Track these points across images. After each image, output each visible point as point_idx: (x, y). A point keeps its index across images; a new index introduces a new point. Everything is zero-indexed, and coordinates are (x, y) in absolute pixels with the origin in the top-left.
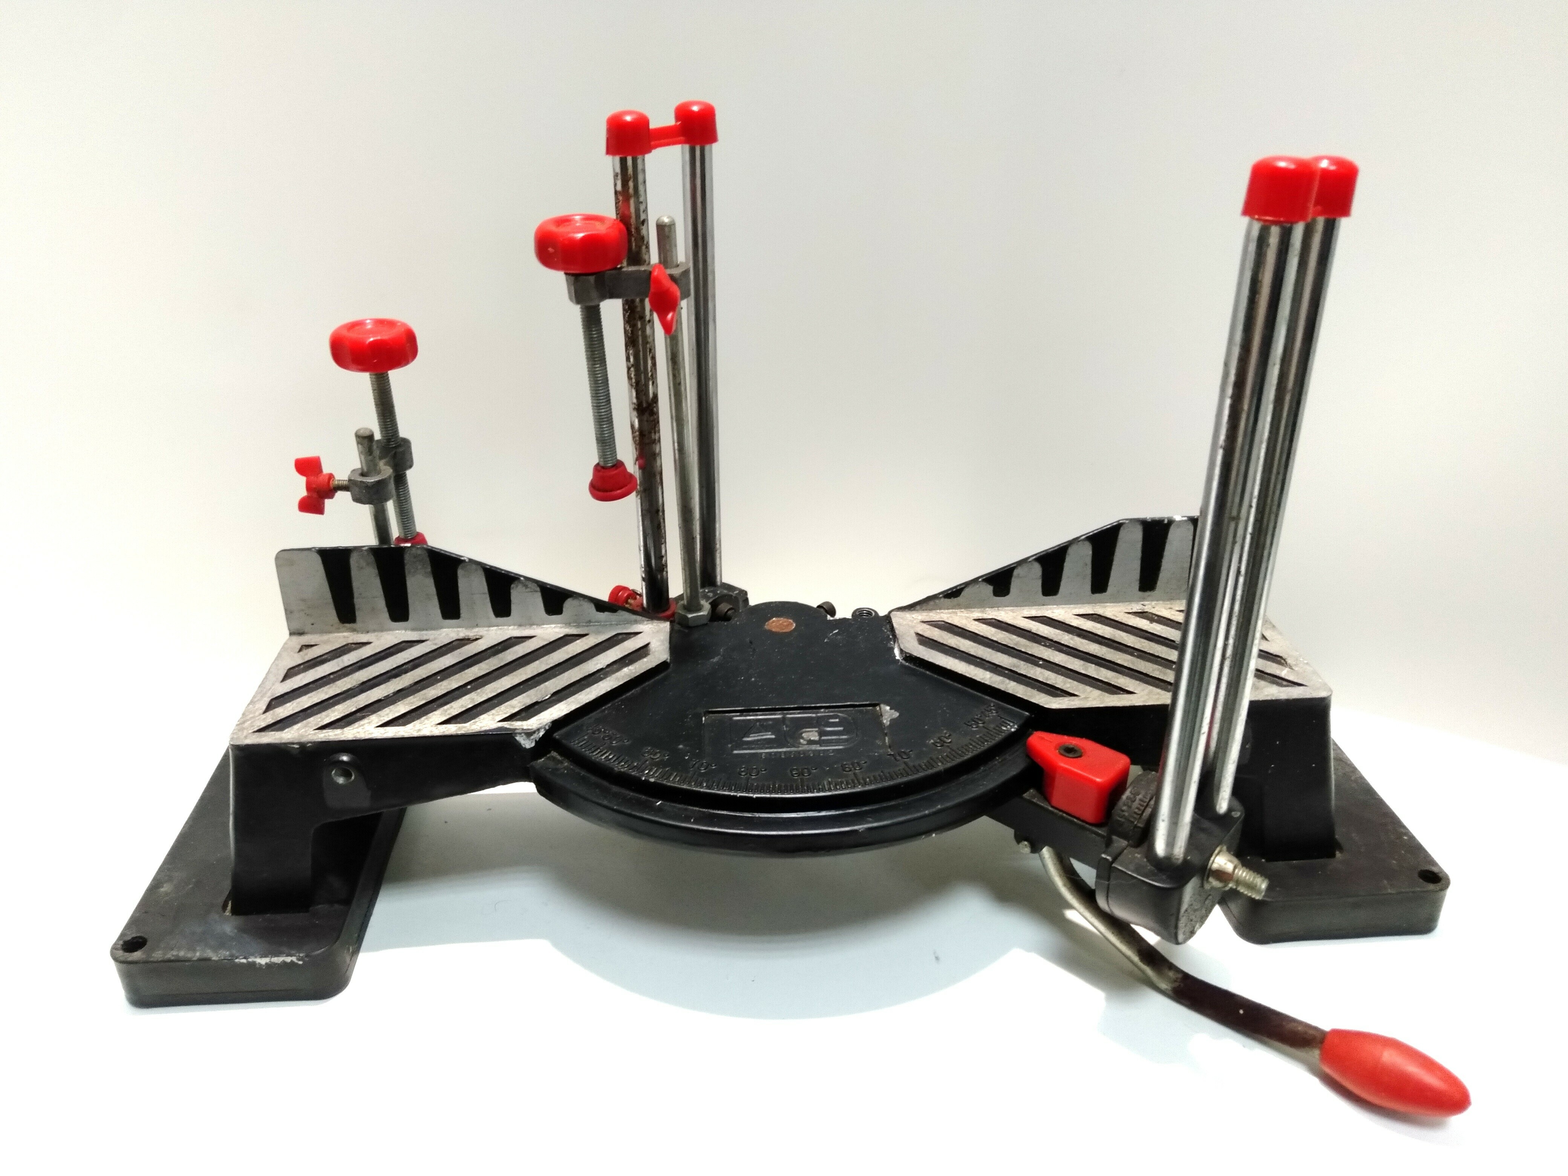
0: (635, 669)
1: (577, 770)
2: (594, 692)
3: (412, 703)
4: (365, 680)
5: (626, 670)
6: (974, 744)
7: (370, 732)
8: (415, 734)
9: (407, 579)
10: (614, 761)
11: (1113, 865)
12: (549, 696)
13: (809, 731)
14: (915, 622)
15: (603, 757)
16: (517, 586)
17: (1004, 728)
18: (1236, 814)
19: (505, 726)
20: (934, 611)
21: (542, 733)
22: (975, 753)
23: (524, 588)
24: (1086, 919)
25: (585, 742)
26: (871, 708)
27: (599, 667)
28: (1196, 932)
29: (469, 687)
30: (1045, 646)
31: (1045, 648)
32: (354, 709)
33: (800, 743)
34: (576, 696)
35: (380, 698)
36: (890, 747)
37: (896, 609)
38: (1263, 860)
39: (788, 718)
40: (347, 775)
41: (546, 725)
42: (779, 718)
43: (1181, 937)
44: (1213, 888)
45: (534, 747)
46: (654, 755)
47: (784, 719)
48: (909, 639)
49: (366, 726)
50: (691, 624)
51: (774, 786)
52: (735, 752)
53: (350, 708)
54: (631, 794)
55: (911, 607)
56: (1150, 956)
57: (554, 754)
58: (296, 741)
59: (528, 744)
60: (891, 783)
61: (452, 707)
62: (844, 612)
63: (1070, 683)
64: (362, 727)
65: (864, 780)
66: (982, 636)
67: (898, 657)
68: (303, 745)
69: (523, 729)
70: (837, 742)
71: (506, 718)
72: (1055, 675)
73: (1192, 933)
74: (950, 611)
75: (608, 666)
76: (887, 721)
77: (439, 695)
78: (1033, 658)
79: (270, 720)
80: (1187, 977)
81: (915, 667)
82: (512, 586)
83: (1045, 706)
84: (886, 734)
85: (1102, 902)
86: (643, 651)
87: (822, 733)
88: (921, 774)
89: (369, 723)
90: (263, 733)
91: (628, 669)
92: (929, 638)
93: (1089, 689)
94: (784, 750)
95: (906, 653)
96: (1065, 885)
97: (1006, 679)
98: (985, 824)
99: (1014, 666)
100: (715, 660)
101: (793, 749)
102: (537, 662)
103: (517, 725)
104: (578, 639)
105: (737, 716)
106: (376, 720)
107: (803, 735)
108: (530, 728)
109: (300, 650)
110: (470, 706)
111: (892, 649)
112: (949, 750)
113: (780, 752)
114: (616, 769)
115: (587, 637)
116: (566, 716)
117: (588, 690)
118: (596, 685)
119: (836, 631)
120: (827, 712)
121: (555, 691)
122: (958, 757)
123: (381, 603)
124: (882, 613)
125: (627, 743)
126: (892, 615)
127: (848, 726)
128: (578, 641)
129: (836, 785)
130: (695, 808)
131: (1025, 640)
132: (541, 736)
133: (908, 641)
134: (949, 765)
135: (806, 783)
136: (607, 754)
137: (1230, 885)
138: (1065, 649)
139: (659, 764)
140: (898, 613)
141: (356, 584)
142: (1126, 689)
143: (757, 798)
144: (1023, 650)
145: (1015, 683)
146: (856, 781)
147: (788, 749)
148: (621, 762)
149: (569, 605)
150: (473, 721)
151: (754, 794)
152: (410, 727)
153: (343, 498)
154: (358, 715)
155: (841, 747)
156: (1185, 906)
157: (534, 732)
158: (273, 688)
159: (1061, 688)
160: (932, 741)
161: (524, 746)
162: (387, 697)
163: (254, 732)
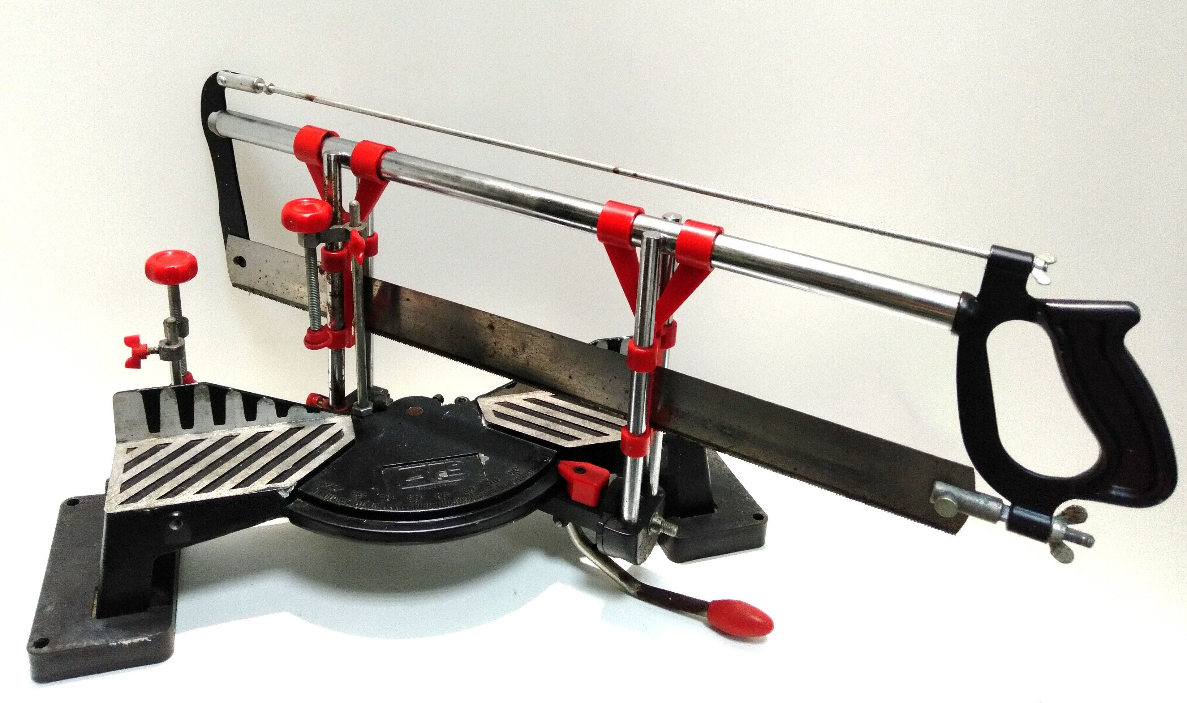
0: (338, 445)
1: (315, 507)
2: (317, 462)
3: (211, 478)
4: (177, 467)
5: (332, 447)
6: (531, 471)
7: (192, 498)
8: (219, 496)
9: (195, 403)
10: (337, 500)
11: (604, 527)
12: (291, 466)
13: (442, 473)
14: (491, 403)
15: (331, 499)
16: (261, 402)
17: (545, 460)
18: (662, 495)
19: (272, 486)
20: (501, 396)
21: (293, 489)
22: (532, 475)
23: (265, 403)
24: (591, 560)
25: (317, 491)
26: (473, 456)
27: (316, 446)
28: (646, 559)
29: (241, 465)
30: (562, 412)
31: (562, 413)
32: (176, 485)
33: (438, 480)
34: (308, 465)
35: (190, 477)
36: (487, 477)
37: (479, 396)
38: (679, 518)
39: (429, 466)
40: (178, 524)
41: (295, 483)
42: (424, 467)
43: (638, 561)
44: (653, 534)
45: (288, 496)
46: (359, 495)
47: (427, 466)
48: (489, 414)
49: (187, 494)
50: (362, 415)
51: (429, 504)
52: (403, 488)
53: (174, 485)
54: (349, 517)
55: (489, 395)
56: (625, 576)
57: (298, 499)
58: (148, 507)
59: (285, 495)
60: (491, 496)
61: (236, 479)
62: (449, 400)
63: (577, 432)
64: (185, 495)
65: (476, 496)
66: (529, 409)
67: (484, 425)
68: (152, 510)
69: (282, 487)
70: (458, 477)
71: (270, 481)
72: (568, 428)
73: (645, 559)
74: (510, 395)
75: (321, 445)
76: (483, 463)
77: (226, 472)
78: (557, 420)
79: (126, 496)
80: (644, 585)
81: (494, 430)
82: (258, 402)
83: (565, 446)
84: (484, 470)
85: (600, 548)
86: (339, 435)
87: (449, 473)
88: (505, 490)
89: (189, 492)
90: (125, 505)
91: (333, 446)
92: (500, 413)
93: (586, 434)
94: (430, 484)
95: (489, 422)
96: (580, 544)
97: (544, 433)
98: (538, 514)
99: (547, 425)
100: (381, 435)
101: (435, 483)
102: (278, 447)
103: (278, 485)
104: (299, 430)
105: (401, 468)
106: (193, 491)
107: (439, 475)
108: (286, 486)
109: (127, 453)
110: (247, 477)
111: (481, 420)
112: (518, 475)
113: (429, 486)
114: (339, 504)
115: (304, 428)
116: (305, 477)
117: (313, 461)
118: (317, 458)
119: (448, 412)
120: (450, 461)
121: (294, 463)
122: (523, 478)
123: (177, 419)
124: (472, 399)
125: (341, 489)
126: (478, 400)
127: (463, 467)
128: (299, 432)
129: (462, 501)
130: (386, 522)
131: (551, 410)
132: (292, 490)
133: (489, 415)
134: (519, 483)
135: (446, 502)
136: (333, 496)
137: (661, 531)
138: (572, 413)
139: (363, 499)
140: (481, 399)
141: (162, 409)
142: (605, 433)
143: (421, 512)
144: (551, 415)
145: (549, 435)
146: (472, 497)
147: (432, 484)
148: (342, 500)
149: (292, 411)
150: (251, 485)
151: (419, 510)
152: (214, 492)
153: (154, 358)
154: (179, 488)
155: (460, 480)
156: (639, 544)
157: (289, 488)
158: (119, 477)
159: (573, 435)
160: (509, 471)
161: (283, 497)
162: (194, 476)
163: (120, 504)
